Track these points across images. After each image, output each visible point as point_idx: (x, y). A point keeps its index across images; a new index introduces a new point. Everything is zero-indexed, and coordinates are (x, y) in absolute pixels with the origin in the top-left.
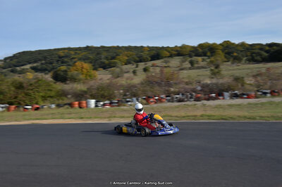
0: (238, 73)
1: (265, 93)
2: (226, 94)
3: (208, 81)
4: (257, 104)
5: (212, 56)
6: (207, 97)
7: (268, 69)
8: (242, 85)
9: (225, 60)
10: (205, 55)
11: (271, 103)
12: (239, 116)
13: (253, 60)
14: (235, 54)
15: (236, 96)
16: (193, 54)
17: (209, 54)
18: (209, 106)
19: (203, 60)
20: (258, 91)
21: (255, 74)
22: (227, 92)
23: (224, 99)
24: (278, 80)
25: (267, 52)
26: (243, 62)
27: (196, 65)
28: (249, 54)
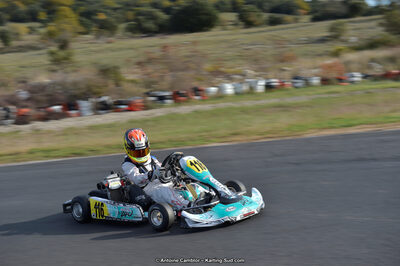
0: (107, 59)
1: (162, 98)
2: (85, 105)
3: (44, 79)
4: (147, 120)
5: (51, 20)
6: (42, 113)
7: (165, 47)
8: (117, 85)
9: (81, 29)
10: (34, 19)
11: (172, 117)
12: (109, 147)
13: (139, 29)
14: (102, 17)
15: (105, 107)
16: (7, 16)
17: (43, 16)
18: (49, 132)
19: (32, 31)
20: (148, 94)
21: (142, 59)
22: (86, 99)
23: (79, 115)
24: (187, 69)
25: (167, 10)
26: (119, 33)
27: (14, 43)
28: (130, 15)
